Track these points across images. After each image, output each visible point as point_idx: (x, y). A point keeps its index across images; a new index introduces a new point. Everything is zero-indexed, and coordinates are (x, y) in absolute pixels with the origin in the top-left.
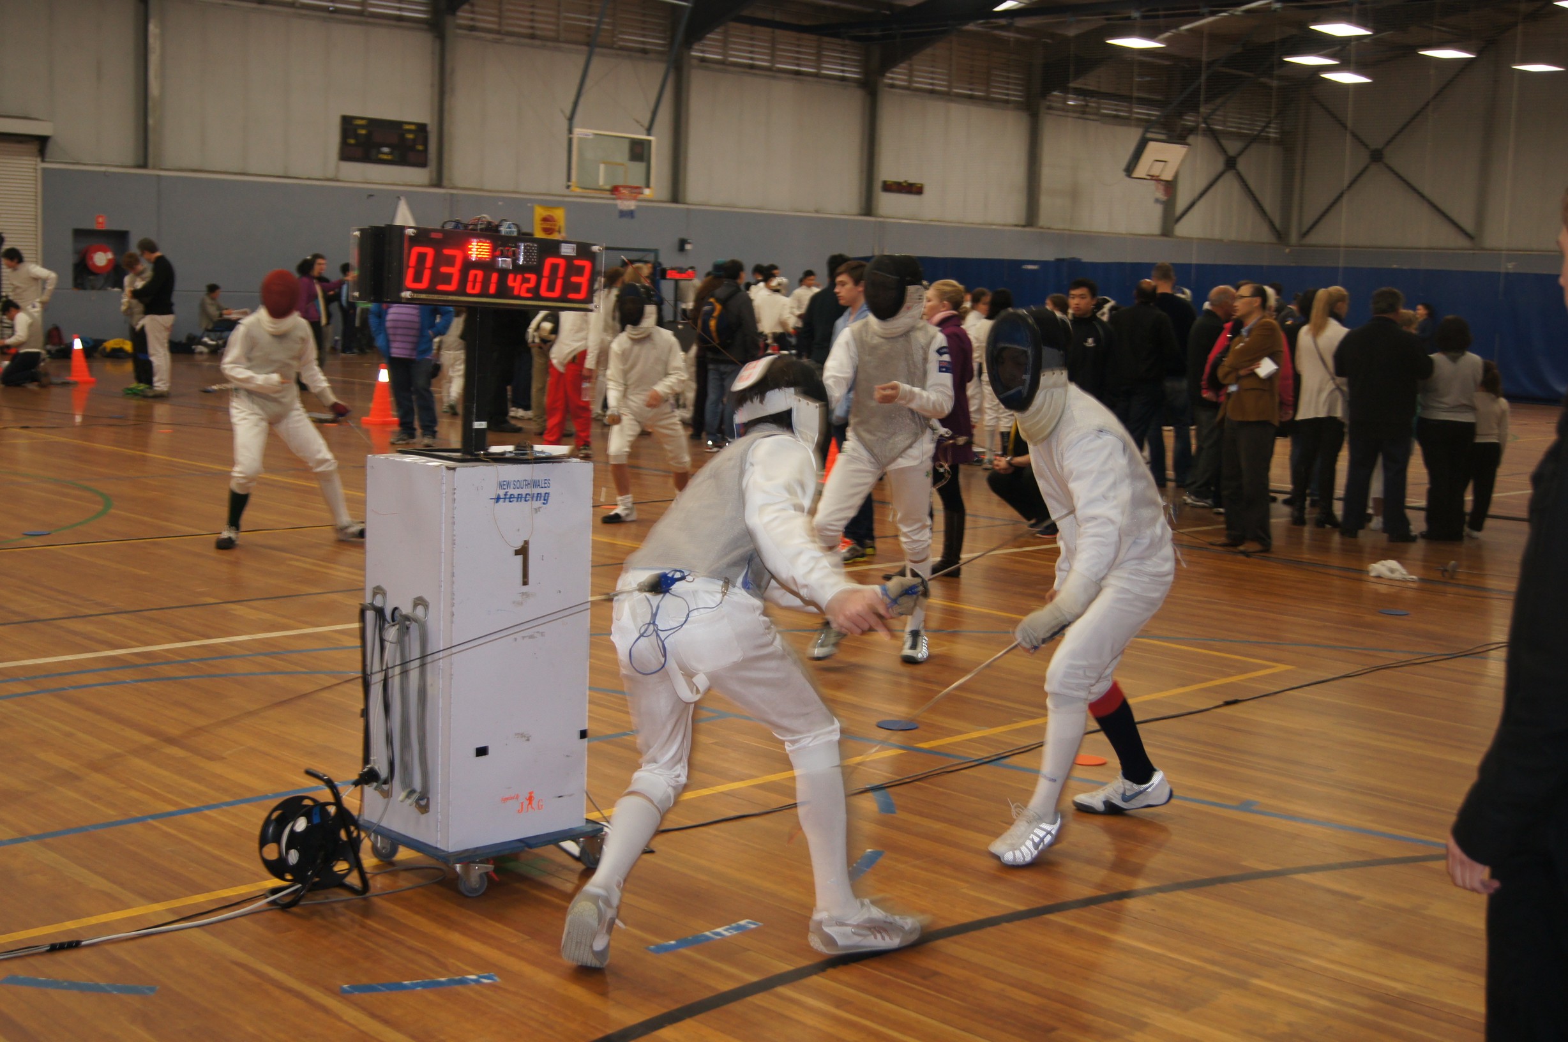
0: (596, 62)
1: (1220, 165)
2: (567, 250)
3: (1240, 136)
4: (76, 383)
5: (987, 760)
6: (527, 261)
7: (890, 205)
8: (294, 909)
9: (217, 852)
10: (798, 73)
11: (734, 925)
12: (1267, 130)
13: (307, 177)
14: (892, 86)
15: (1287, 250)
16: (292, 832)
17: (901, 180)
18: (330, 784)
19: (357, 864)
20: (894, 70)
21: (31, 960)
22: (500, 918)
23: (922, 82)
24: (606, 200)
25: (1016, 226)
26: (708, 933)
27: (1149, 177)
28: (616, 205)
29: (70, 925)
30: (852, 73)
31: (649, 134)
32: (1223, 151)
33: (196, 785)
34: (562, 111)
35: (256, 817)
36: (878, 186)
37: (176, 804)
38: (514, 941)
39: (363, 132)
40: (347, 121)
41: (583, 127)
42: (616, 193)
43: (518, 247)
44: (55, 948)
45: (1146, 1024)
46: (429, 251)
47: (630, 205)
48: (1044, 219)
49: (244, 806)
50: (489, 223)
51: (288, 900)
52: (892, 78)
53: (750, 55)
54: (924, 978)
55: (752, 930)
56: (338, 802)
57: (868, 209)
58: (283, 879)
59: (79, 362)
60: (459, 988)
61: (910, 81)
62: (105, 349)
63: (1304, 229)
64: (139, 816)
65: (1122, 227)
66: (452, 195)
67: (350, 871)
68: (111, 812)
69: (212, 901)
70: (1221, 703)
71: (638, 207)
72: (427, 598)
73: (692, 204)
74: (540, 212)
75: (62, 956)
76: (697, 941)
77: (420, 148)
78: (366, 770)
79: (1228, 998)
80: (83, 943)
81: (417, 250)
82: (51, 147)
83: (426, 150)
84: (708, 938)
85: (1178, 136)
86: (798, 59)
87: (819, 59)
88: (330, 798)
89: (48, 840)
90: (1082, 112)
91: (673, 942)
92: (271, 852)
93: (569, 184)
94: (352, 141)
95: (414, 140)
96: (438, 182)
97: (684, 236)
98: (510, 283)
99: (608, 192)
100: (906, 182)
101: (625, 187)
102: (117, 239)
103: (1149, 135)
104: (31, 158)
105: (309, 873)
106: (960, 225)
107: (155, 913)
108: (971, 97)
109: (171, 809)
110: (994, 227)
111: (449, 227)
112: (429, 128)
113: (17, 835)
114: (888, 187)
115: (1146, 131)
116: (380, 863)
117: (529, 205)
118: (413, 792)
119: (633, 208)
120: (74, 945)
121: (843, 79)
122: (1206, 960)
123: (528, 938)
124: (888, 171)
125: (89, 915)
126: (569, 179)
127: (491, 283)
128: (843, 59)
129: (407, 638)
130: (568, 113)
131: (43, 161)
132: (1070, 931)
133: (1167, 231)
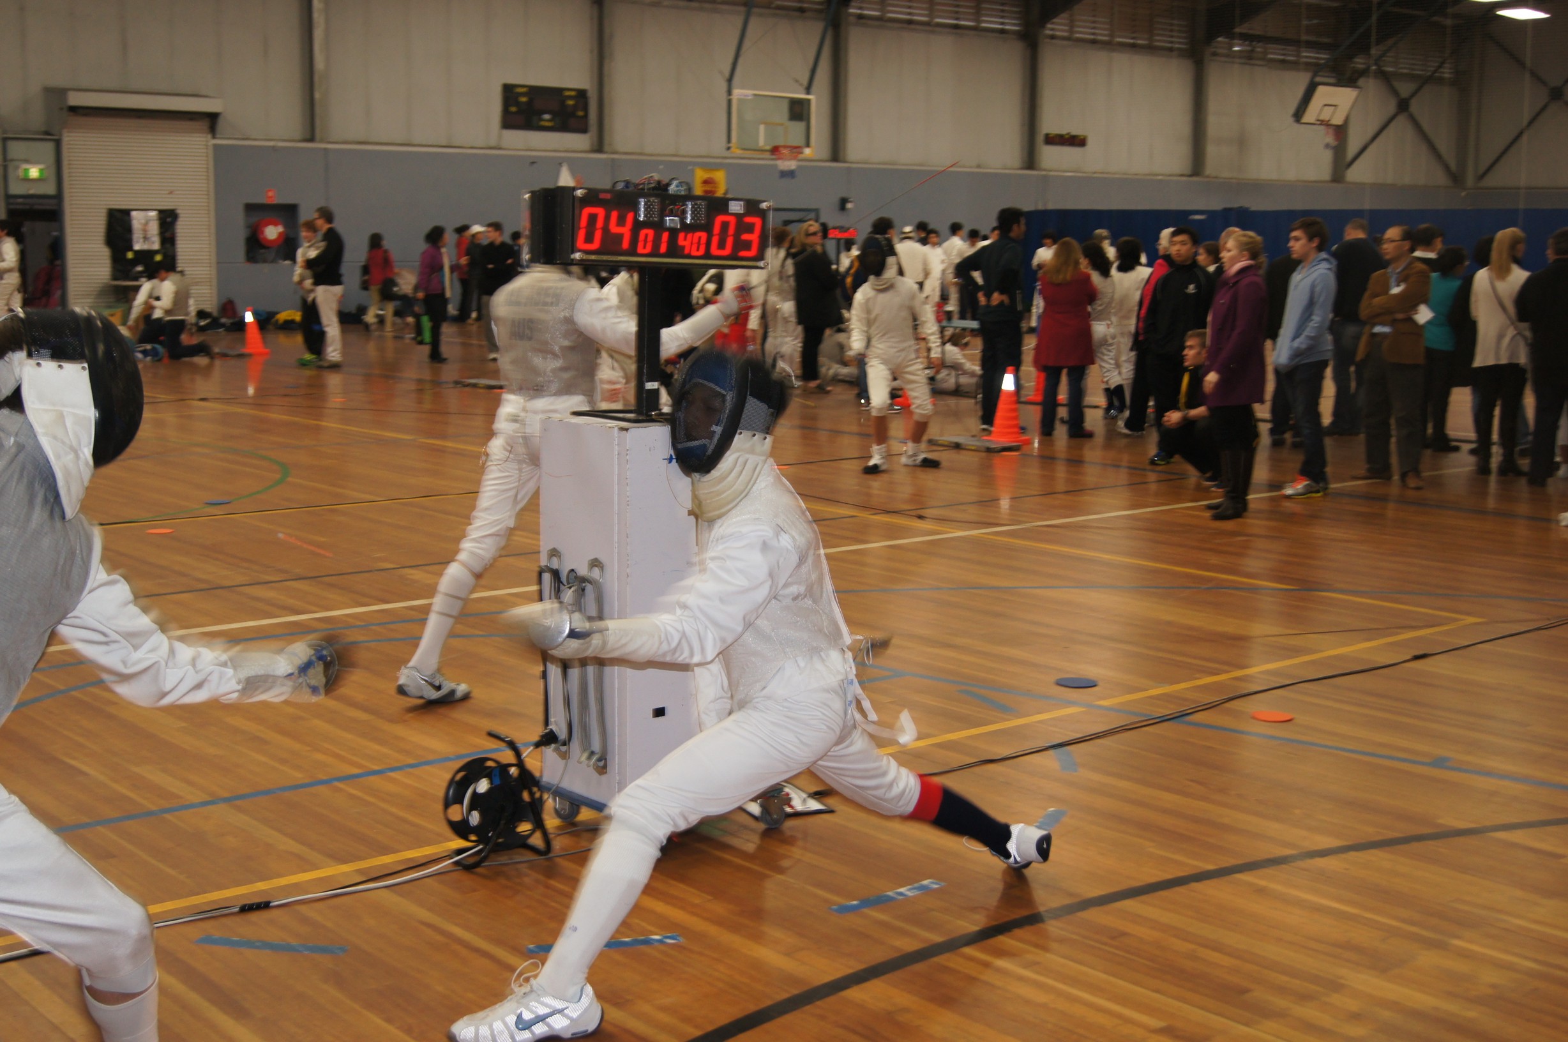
0: (754, 24)
1: (1392, 107)
2: (736, 207)
3: (1411, 77)
4: (250, 355)
5: (1169, 717)
6: (696, 221)
7: (1053, 158)
8: (479, 870)
9: (401, 814)
10: (956, 27)
11: (916, 885)
12: (1442, 70)
13: (469, 146)
14: (1053, 37)
15: (1463, 194)
16: (475, 793)
17: (1064, 132)
18: (512, 745)
19: (539, 824)
20: (1054, 20)
21: (224, 920)
22: (683, 879)
23: (1082, 32)
24: (767, 161)
25: (1182, 175)
26: (890, 893)
27: (1319, 122)
28: (776, 166)
29: (261, 886)
30: (1012, 25)
31: (808, 93)
32: (1395, 92)
33: (377, 747)
34: (721, 72)
35: (440, 779)
36: (1040, 139)
37: (360, 766)
38: (697, 901)
39: (524, 99)
40: (509, 91)
41: (743, 88)
42: (777, 153)
43: (687, 205)
44: (246, 909)
45: (1342, 986)
46: (600, 212)
47: (791, 165)
48: (1210, 169)
49: (427, 768)
50: (659, 182)
51: (472, 861)
52: (1052, 29)
53: (908, 10)
54: (1113, 938)
55: (936, 889)
56: (520, 764)
57: (1030, 161)
58: (467, 839)
59: (253, 334)
60: (643, 948)
61: (1071, 31)
62: (277, 321)
63: (1482, 169)
64: (325, 778)
65: (1291, 174)
66: (613, 160)
67: (533, 831)
68: (298, 775)
69: (398, 861)
70: (1409, 657)
71: (799, 167)
72: (603, 558)
73: (851, 163)
74: (700, 175)
75: (254, 916)
76: (880, 901)
77: (581, 113)
78: (547, 731)
79: (1428, 959)
80: (271, 904)
81: (587, 211)
82: (221, 124)
83: (586, 116)
84: (891, 899)
85: (1348, 79)
86: (957, 12)
87: (978, 14)
88: (513, 760)
89: (238, 802)
90: (1248, 58)
91: (855, 902)
92: (456, 813)
93: (730, 145)
94: (513, 109)
95: (575, 106)
96: (599, 148)
97: (844, 195)
98: (681, 242)
99: (768, 153)
100: (1068, 134)
101: (785, 147)
102: (287, 212)
103: (1318, 79)
104: (204, 135)
105: (490, 835)
106: (1125, 176)
107: (345, 874)
108: (1133, 46)
109: (356, 771)
110: (1160, 177)
111: (620, 186)
112: (590, 94)
113: (209, 798)
114: (1051, 140)
115: (1315, 75)
116: (564, 824)
117: (690, 168)
118: (593, 753)
119: (793, 167)
120: (265, 906)
121: (1002, 31)
122: (1404, 921)
123: (710, 898)
124: (1050, 124)
125: (280, 875)
126: (729, 140)
127: (661, 243)
128: (1003, 11)
129: (582, 600)
130: (727, 74)
131: (214, 137)
132: (1261, 891)
133: (1338, 176)
